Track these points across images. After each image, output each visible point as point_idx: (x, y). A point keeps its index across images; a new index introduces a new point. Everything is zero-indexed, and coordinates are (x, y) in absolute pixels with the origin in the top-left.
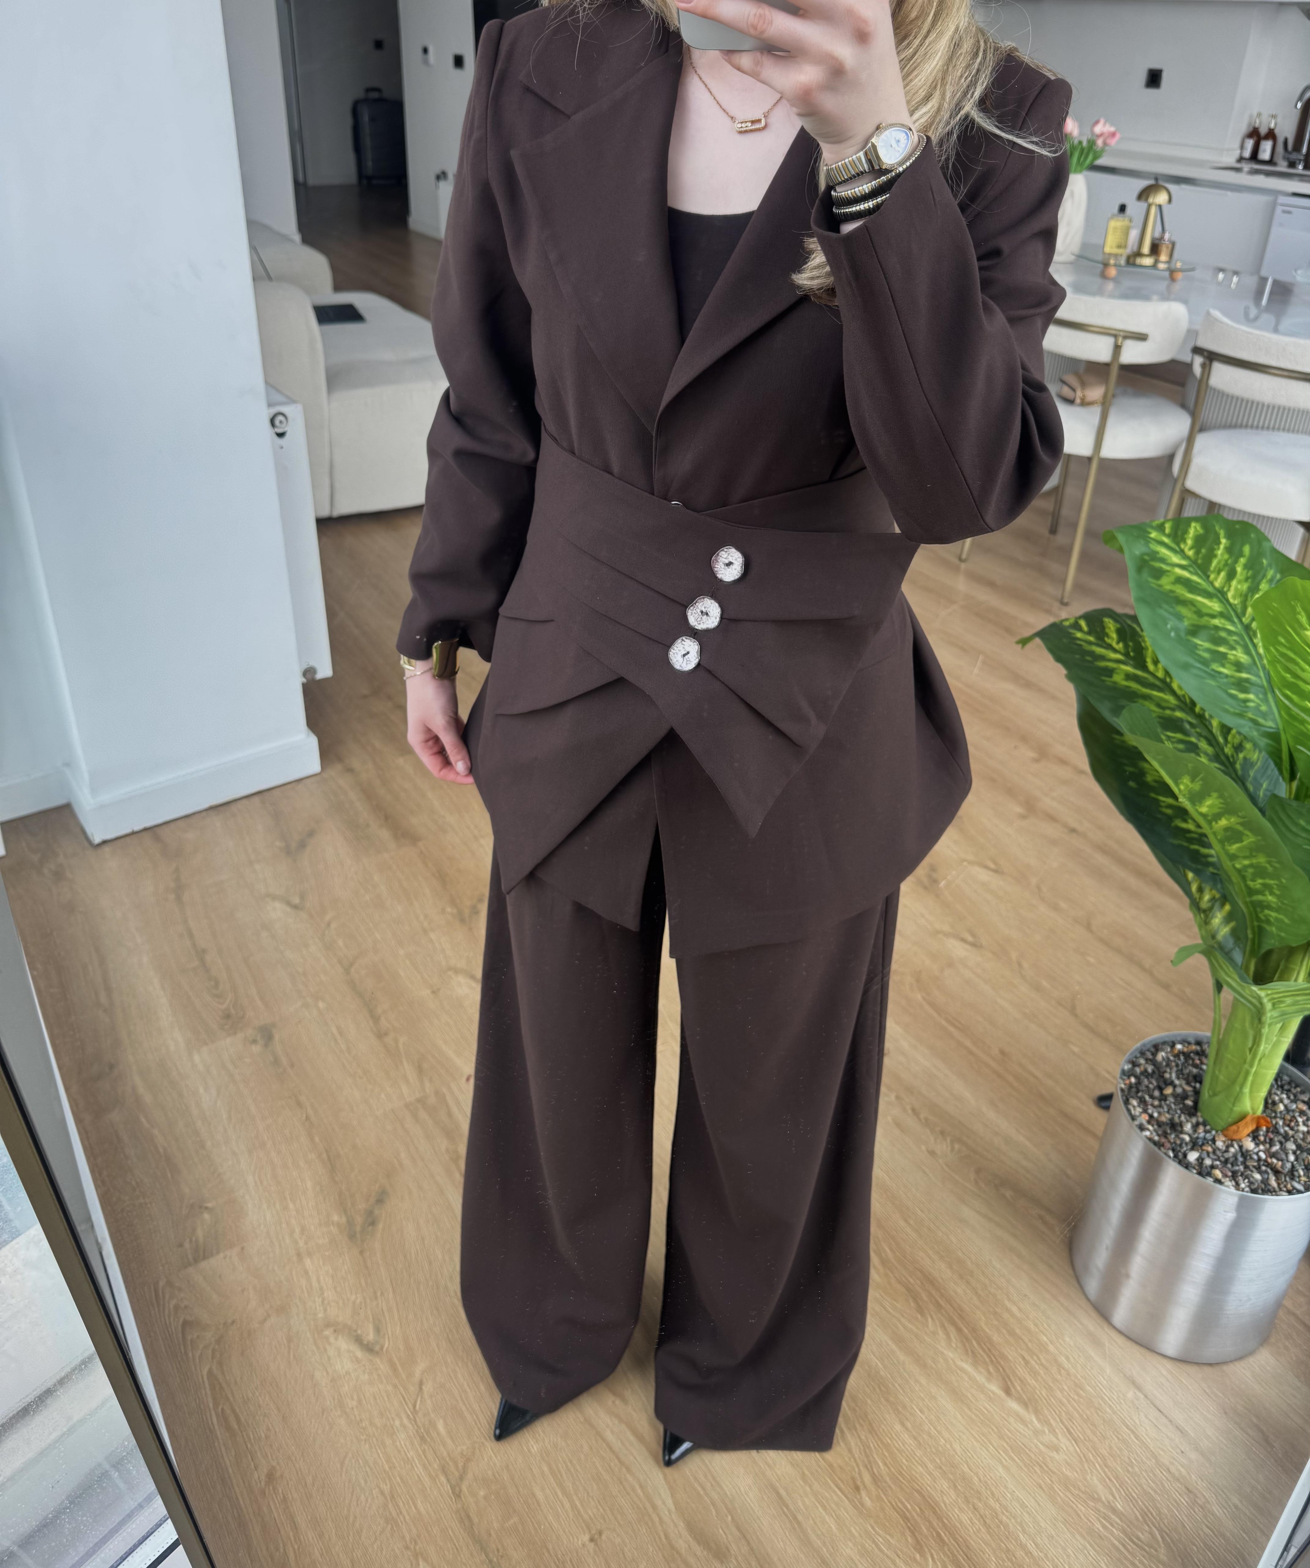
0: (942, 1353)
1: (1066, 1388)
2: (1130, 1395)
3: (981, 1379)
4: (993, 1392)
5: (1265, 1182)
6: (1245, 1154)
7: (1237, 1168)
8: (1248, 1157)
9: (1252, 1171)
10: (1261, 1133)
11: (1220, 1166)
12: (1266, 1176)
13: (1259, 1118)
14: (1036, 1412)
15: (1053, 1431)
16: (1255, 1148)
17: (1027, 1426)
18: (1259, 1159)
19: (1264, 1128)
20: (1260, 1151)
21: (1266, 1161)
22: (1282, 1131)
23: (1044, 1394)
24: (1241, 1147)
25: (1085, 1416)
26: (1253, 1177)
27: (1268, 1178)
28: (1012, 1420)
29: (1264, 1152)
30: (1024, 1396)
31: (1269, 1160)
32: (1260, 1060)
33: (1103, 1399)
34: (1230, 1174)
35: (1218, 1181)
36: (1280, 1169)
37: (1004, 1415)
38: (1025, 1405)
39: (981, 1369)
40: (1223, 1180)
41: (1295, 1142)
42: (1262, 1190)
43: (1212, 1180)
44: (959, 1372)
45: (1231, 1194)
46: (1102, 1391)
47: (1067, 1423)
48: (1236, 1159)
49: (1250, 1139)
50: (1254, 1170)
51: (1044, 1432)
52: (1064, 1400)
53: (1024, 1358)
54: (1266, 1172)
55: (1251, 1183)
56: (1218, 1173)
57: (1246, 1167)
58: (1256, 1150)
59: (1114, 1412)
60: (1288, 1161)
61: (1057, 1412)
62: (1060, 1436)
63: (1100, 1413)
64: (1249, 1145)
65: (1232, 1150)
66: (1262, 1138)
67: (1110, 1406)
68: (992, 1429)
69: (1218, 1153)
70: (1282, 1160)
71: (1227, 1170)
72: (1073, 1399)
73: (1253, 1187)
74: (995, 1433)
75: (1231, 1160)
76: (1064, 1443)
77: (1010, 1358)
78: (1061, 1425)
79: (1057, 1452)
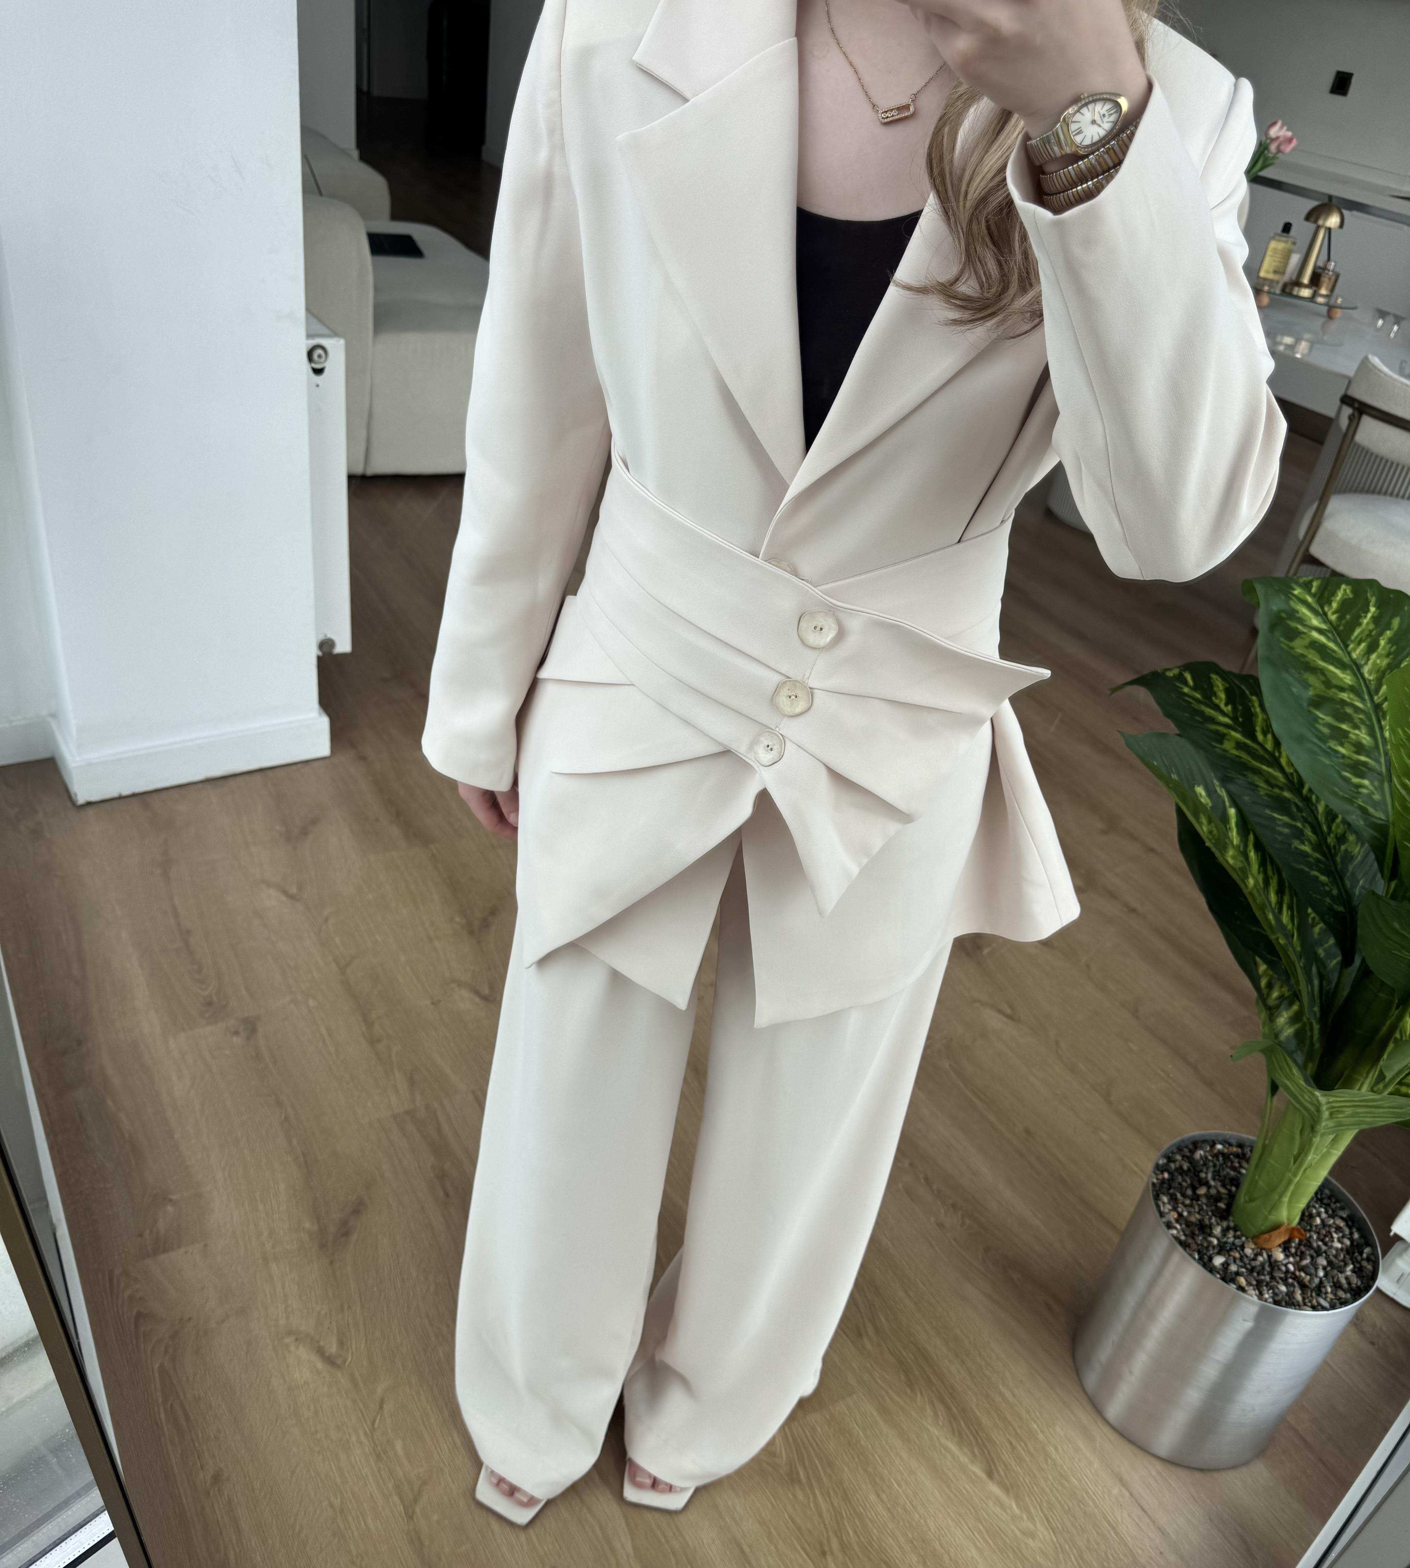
0: (928, 1430)
1: (1050, 1477)
2: (1115, 1491)
3: (964, 1459)
4: (975, 1474)
5: (1290, 1294)
6: (1273, 1264)
7: (1262, 1277)
8: (1276, 1268)
9: (1278, 1283)
10: (1293, 1245)
11: (1245, 1274)
12: (1292, 1289)
13: (1293, 1229)
14: (1018, 1498)
15: (1031, 1518)
16: (1284, 1259)
17: (1006, 1511)
18: (1288, 1271)
19: (1297, 1240)
20: (1289, 1263)
21: (1293, 1273)
22: (1315, 1245)
23: (1027, 1482)
24: (1270, 1257)
25: (1066, 1507)
26: (1278, 1289)
27: (1293, 1291)
28: (991, 1503)
29: (1294, 1265)
30: (1007, 1481)
31: (1297, 1273)
32: (1305, 1170)
33: (1087, 1493)
34: (1254, 1283)
35: (1241, 1289)
36: (1307, 1283)
37: (984, 1498)
38: (1007, 1490)
39: (965, 1450)
40: (1247, 1288)
41: (1327, 1258)
42: (1286, 1302)
43: (1235, 1286)
44: (943, 1450)
45: (1252, 1303)
46: (1087, 1484)
47: (1047, 1513)
48: (1263, 1268)
49: (1280, 1250)
50: (1280, 1281)
51: (1021, 1518)
52: (1047, 1490)
53: (1011, 1444)
54: (1292, 1285)
55: (1275, 1294)
56: (1242, 1281)
57: (1273, 1278)
58: (1285, 1262)
59: (1096, 1506)
60: (1316, 1276)
61: (1039, 1500)
62: (1038, 1524)
63: (1082, 1506)
64: (1280, 1256)
65: (1260, 1259)
66: (1293, 1250)
67: (1093, 1499)
68: (970, 1511)
69: (1247, 1261)
70: (1310, 1275)
71: (1252, 1279)
72: (1057, 1489)
73: (1277, 1298)
74: (971, 1513)
75: (1258, 1269)
76: (1042, 1530)
77: (998, 1442)
78: (1041, 1514)
79: (1033, 1539)
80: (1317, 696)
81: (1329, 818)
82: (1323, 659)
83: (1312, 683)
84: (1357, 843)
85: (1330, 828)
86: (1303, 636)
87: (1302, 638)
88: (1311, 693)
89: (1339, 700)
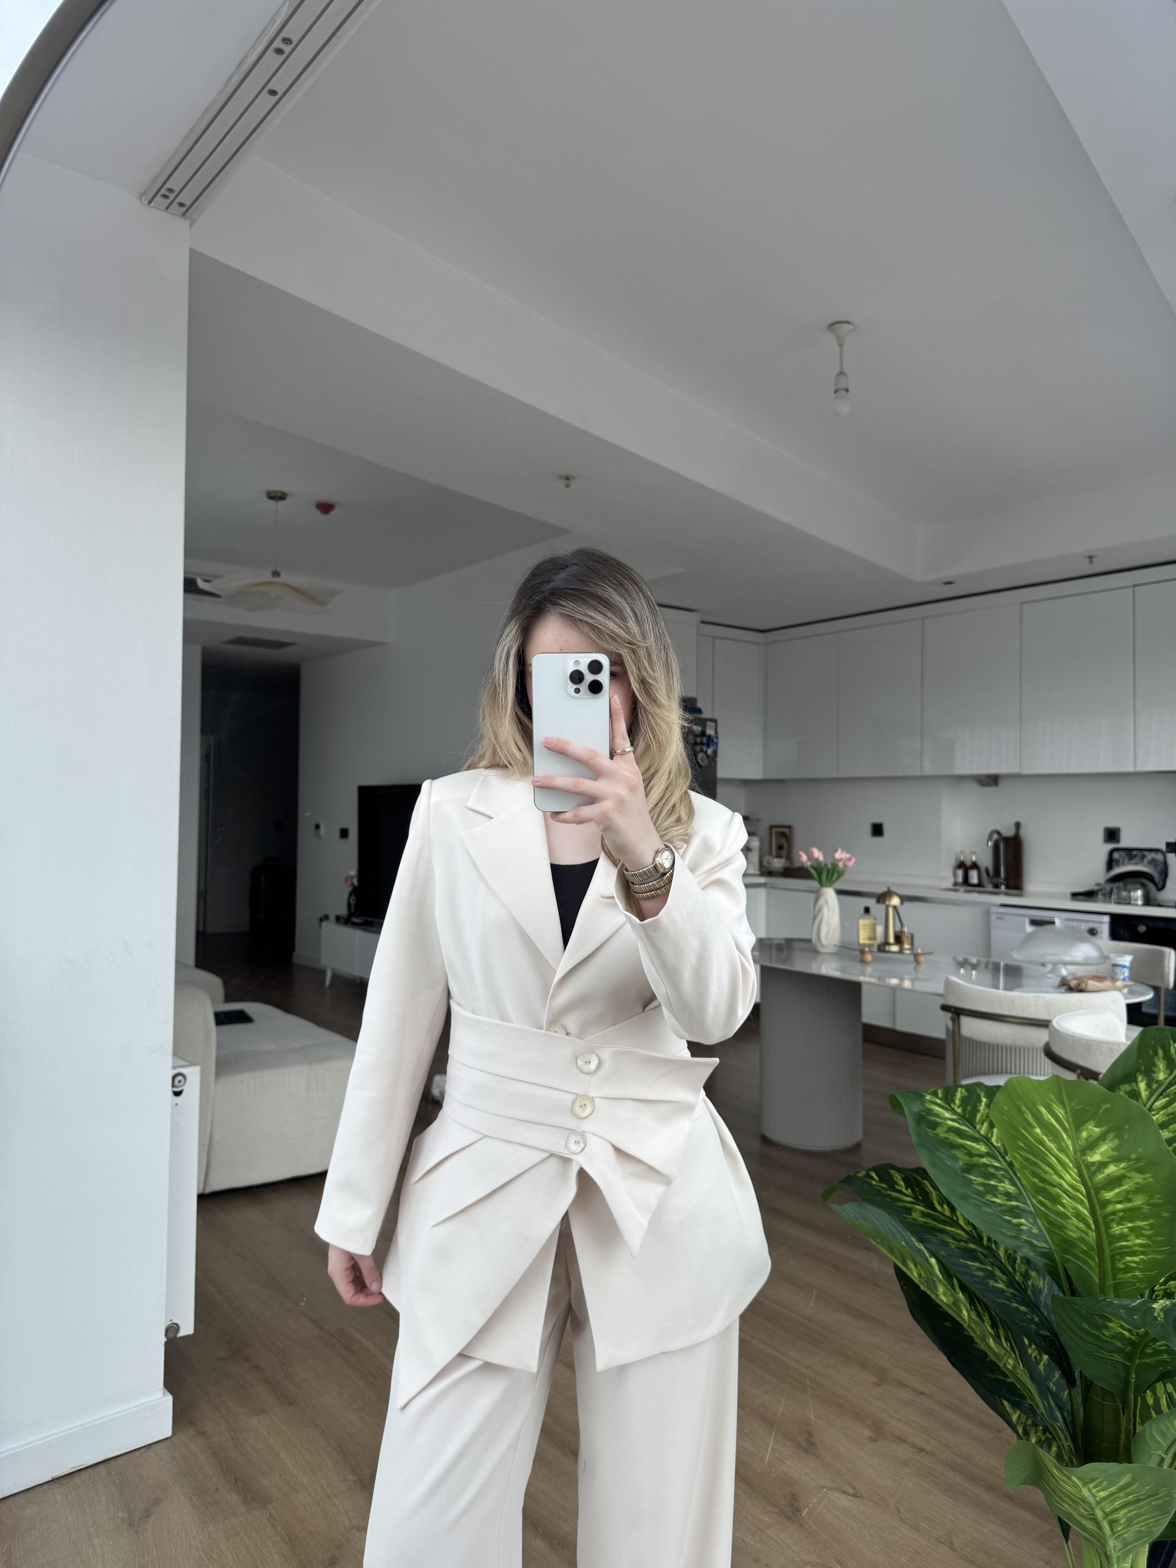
80: (966, 1165)
81: (1011, 1261)
82: (961, 1138)
83: (959, 1156)
84: (1039, 1278)
85: (1013, 1268)
86: (942, 1125)
87: (941, 1126)
88: (961, 1163)
89: (982, 1164)
